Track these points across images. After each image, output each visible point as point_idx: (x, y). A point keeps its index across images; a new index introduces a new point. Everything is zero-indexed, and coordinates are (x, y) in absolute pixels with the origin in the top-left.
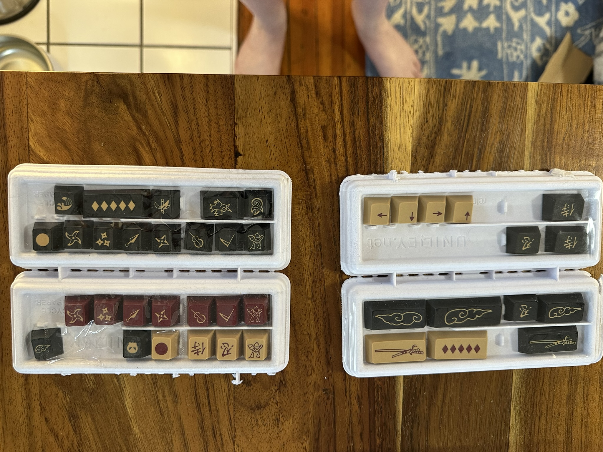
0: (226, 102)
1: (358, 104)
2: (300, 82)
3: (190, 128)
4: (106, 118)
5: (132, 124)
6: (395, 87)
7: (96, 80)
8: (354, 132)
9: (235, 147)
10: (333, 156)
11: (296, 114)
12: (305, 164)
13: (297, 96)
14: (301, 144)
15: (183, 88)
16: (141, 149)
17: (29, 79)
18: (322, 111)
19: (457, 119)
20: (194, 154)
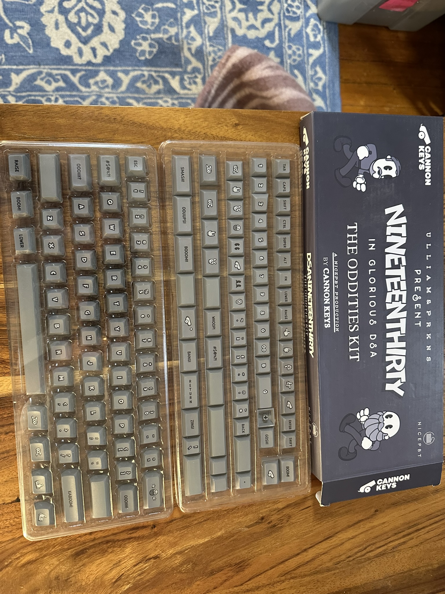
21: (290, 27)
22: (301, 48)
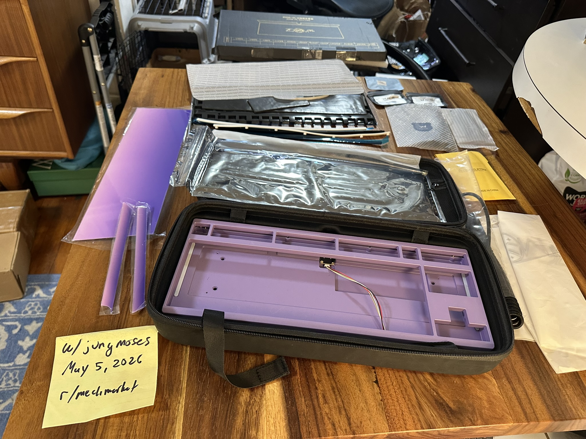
0: (391, 414)
1: (305, 420)
2: (346, 432)
3: (408, 395)
4: (458, 397)
5: (442, 396)
6: (281, 434)
7: (473, 421)
8: (305, 401)
9: (378, 386)
10: (317, 385)
11: (345, 410)
12: (334, 379)
13: (346, 422)
14: (338, 391)
15: (420, 421)
16: (432, 381)
17: (510, 418)
18: (328, 413)
19: (234, 415)
20: (402, 380)
21: (7, 312)
22: (30, 303)
